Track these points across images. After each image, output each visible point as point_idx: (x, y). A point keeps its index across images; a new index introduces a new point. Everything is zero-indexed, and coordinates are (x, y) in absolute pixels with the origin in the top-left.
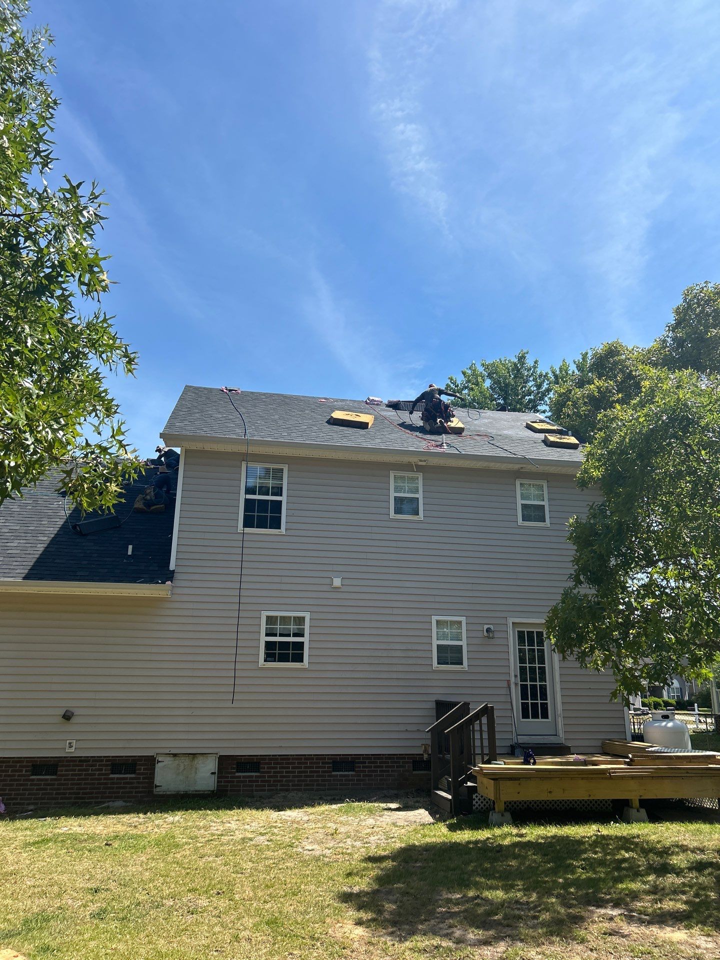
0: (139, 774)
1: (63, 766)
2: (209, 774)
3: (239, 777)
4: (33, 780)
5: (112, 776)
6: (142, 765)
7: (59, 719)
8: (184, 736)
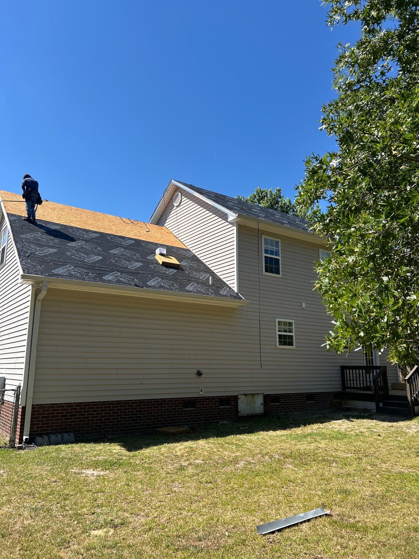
0: (232, 406)
1: (198, 402)
2: (260, 404)
3: (272, 405)
4: (185, 411)
5: (220, 407)
6: (232, 400)
7: (195, 376)
8: (249, 384)
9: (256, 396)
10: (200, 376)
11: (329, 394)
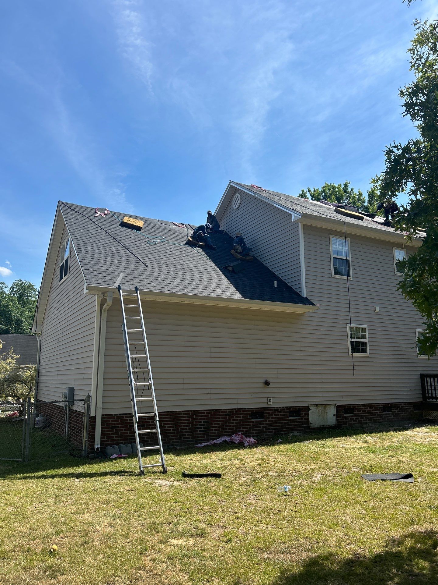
0: (302, 417)
1: (266, 413)
2: (332, 416)
3: (346, 417)
4: (253, 422)
5: (290, 418)
6: (303, 411)
7: (262, 385)
8: (320, 394)
9: (328, 407)
10: (268, 386)
11: (408, 404)
